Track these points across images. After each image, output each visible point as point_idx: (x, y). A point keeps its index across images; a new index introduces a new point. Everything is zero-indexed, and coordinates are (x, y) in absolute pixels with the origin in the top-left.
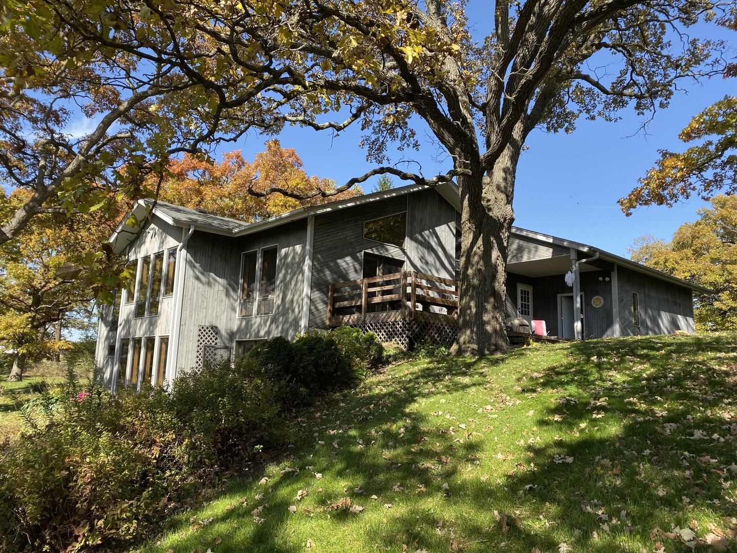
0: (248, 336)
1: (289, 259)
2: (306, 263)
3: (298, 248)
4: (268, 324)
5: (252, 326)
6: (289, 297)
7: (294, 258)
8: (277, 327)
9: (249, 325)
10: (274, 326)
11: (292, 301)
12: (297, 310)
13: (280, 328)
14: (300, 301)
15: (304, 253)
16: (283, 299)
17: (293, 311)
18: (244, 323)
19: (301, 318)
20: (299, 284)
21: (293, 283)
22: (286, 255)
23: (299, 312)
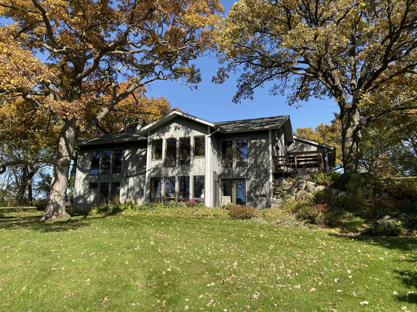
0: (231, 176)
1: (258, 145)
2: (270, 147)
3: (264, 141)
4: (245, 171)
5: (233, 172)
6: (259, 160)
7: (261, 144)
8: (253, 172)
9: (230, 172)
10: (250, 173)
11: (262, 162)
12: (266, 166)
13: (255, 173)
14: (267, 162)
15: (267, 143)
16: (256, 161)
17: (263, 166)
18: (226, 171)
19: (269, 169)
20: (266, 155)
21: (262, 155)
22: (255, 143)
23: (267, 167)
